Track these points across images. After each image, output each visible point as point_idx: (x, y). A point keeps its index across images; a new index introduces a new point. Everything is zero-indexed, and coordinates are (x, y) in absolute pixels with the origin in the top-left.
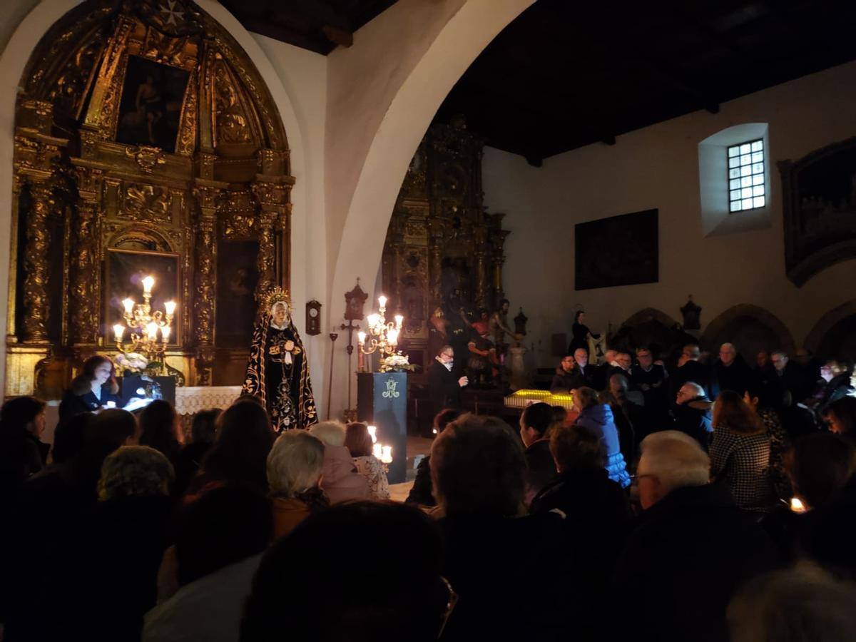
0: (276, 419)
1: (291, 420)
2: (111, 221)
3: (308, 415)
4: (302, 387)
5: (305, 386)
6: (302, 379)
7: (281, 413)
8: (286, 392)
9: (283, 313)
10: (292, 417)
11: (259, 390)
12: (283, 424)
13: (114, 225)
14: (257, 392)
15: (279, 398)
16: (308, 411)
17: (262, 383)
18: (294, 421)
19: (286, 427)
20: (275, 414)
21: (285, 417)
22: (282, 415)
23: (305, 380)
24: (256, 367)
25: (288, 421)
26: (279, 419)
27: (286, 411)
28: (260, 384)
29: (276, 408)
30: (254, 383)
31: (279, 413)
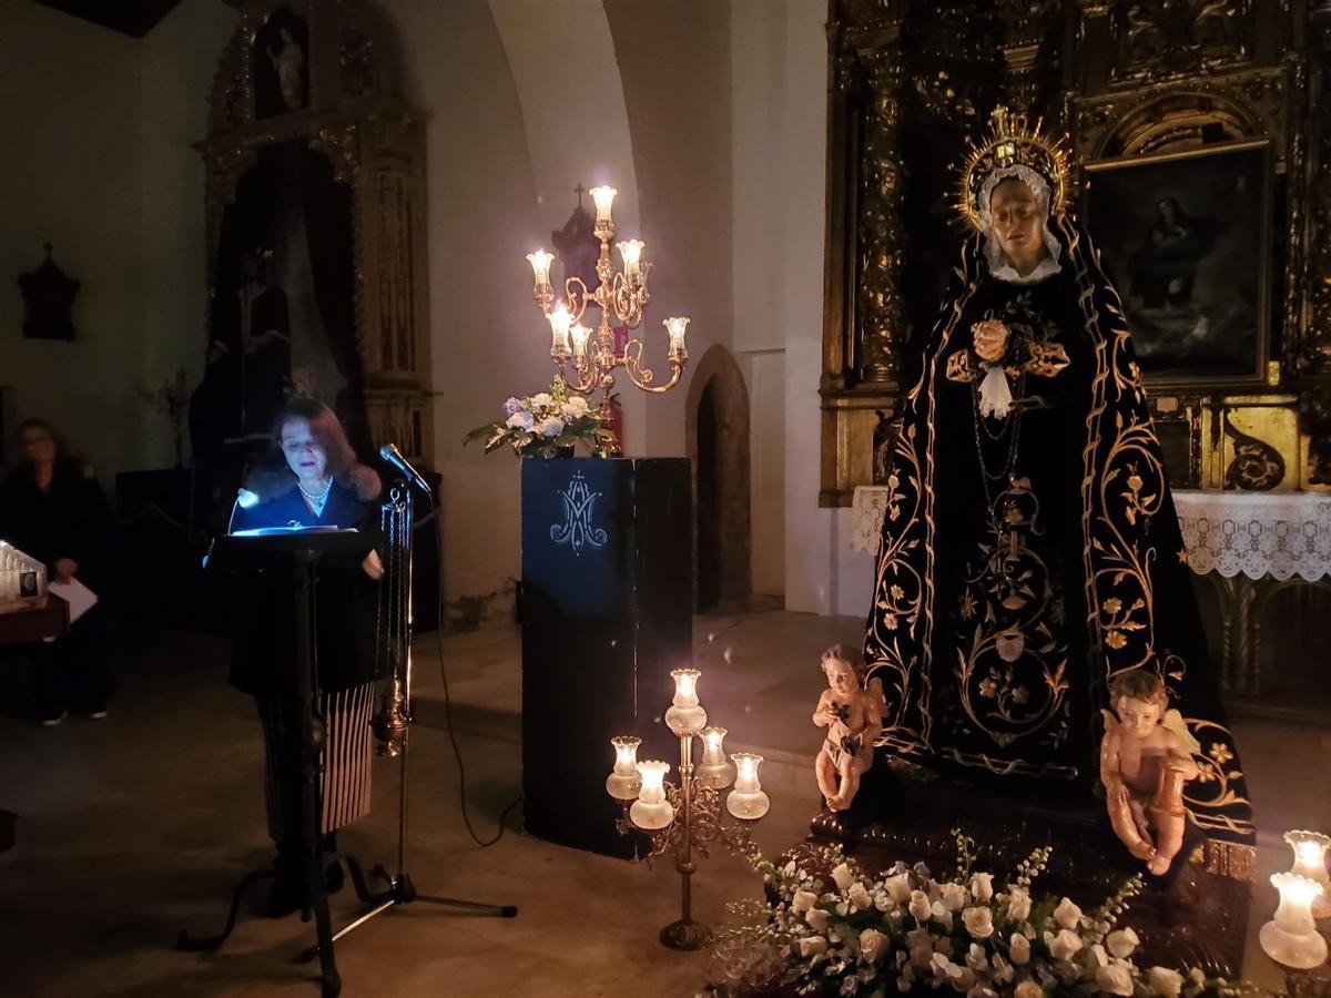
0: (969, 628)
1: (1034, 640)
2: (1097, 98)
3: (1105, 634)
4: (1086, 515)
5: (1097, 511)
6: (1088, 480)
7: (989, 608)
8: (1021, 530)
9: (1021, 213)
10: (1042, 627)
11: (921, 515)
12: (995, 651)
13: (1099, 109)
14: (913, 520)
15: (985, 549)
16: (1106, 618)
17: (929, 489)
18: (1048, 648)
19: (1002, 666)
20: (968, 608)
21: (1001, 626)
22: (989, 616)
23: (1097, 481)
24: (912, 432)
25: (1019, 644)
26: (978, 631)
27: (1012, 604)
28: (924, 490)
29: (975, 590)
30: (904, 487)
31: (981, 610)
